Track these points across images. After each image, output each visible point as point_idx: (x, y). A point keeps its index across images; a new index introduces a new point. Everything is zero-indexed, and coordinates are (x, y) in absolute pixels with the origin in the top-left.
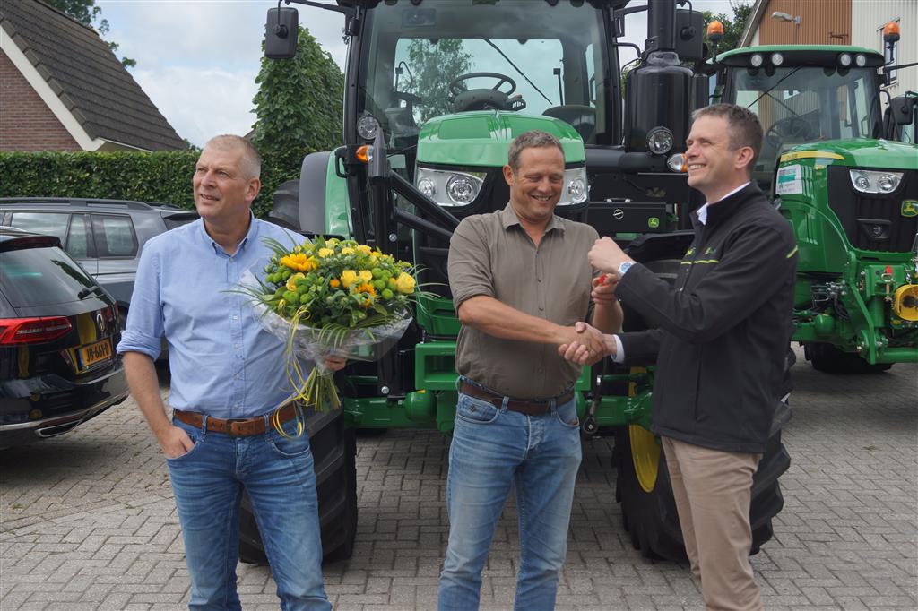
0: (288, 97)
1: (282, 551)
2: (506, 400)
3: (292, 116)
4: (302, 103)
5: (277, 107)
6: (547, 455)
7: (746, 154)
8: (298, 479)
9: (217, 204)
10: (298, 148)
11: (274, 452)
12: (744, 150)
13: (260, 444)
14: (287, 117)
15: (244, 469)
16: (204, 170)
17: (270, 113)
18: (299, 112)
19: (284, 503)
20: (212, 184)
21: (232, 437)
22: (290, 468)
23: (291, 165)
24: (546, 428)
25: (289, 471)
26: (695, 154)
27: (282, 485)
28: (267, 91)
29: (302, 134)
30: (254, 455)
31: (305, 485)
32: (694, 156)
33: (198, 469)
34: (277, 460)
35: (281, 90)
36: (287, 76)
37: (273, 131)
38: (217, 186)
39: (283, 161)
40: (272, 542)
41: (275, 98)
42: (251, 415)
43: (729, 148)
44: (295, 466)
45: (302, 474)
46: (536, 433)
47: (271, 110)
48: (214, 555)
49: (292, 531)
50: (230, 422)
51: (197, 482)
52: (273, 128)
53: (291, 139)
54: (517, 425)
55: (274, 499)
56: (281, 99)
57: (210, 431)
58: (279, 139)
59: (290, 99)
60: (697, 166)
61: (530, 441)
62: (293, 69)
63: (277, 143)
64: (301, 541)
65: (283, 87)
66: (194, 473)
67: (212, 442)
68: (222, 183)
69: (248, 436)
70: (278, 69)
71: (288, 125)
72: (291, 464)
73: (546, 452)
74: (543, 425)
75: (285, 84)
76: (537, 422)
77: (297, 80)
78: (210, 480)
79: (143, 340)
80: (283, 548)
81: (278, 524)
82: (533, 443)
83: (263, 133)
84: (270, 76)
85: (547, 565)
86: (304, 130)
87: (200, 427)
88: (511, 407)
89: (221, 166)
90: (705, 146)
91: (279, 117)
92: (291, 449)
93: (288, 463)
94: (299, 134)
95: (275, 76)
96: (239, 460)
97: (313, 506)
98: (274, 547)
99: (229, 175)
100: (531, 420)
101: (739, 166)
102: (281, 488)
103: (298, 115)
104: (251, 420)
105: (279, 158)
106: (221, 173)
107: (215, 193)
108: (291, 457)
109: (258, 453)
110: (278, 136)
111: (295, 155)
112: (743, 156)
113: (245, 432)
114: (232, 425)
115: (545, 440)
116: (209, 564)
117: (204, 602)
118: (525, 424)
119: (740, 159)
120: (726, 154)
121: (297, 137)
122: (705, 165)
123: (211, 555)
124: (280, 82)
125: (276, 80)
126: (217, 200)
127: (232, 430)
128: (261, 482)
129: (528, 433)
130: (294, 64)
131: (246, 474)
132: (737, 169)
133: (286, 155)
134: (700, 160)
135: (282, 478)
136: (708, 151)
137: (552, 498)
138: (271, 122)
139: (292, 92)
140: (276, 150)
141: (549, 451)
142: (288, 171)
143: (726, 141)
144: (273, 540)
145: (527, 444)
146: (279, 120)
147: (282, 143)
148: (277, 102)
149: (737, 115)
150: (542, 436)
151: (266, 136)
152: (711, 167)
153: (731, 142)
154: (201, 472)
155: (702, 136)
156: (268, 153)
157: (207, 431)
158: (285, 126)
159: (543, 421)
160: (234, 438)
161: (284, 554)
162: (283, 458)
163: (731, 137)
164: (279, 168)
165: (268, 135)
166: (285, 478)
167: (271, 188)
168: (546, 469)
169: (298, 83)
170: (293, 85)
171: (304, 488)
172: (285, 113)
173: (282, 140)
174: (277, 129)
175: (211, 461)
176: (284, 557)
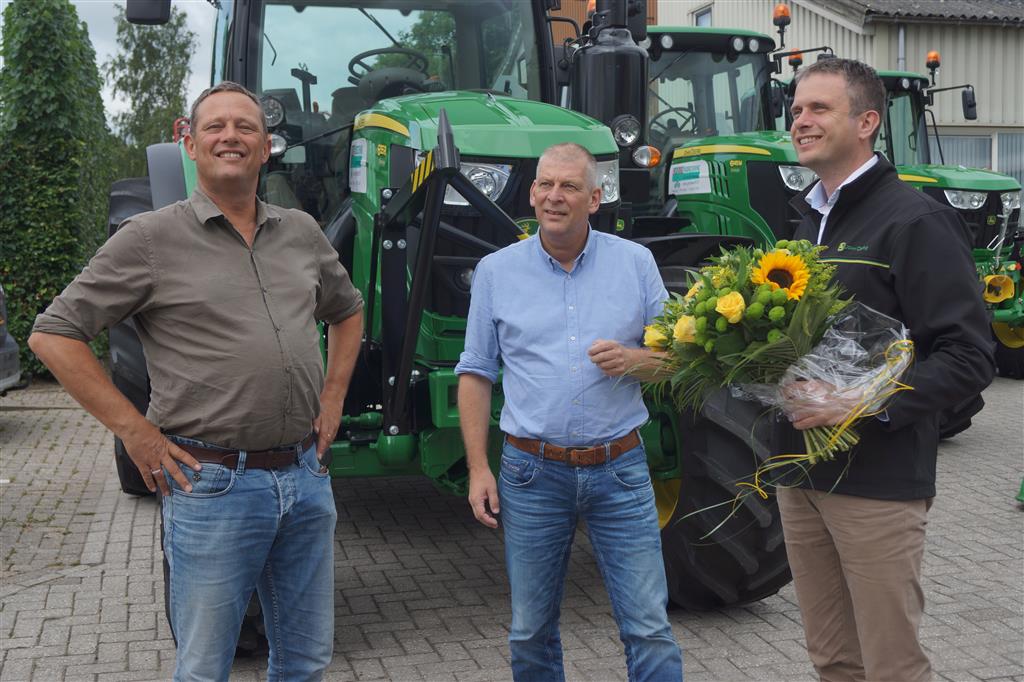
0: (47, 75)
1: (624, 589)
2: (243, 456)
3: (53, 100)
4: (66, 84)
5: (33, 88)
6: (304, 518)
7: (870, 119)
8: (642, 513)
9: (565, 218)
10: (62, 140)
11: (616, 483)
12: (868, 115)
13: (601, 474)
14: (46, 101)
15: (586, 500)
16: (549, 184)
17: (24, 96)
18: (62, 95)
19: (628, 538)
20: (561, 199)
21: (571, 466)
22: (633, 500)
23: (53, 162)
24: (297, 483)
25: (632, 504)
26: (806, 124)
27: (625, 519)
28: (20, 68)
29: (66, 123)
30: (594, 485)
31: (649, 519)
32: (806, 127)
33: (538, 498)
34: (620, 491)
35: (37, 67)
36: (44, 49)
37: (29, 119)
38: (565, 201)
39: (42, 156)
40: (613, 580)
41: (29, 77)
42: (591, 443)
43: (851, 113)
44: (638, 499)
45: (644, 507)
46: (288, 491)
47: (26, 93)
48: (544, 590)
49: (636, 568)
50: (569, 450)
51: (537, 512)
52: (27, 115)
53: (52, 130)
54: (261, 486)
55: (617, 534)
56: (38, 78)
57: (548, 459)
58: (37, 129)
59: (49, 79)
60: (810, 140)
61: (282, 504)
62: (53, 40)
63: (33, 134)
64: (645, 579)
65: (39, 64)
66: (534, 501)
67: (551, 470)
68: (571, 197)
69: (588, 466)
70: (33, 39)
71: (48, 111)
72: (634, 497)
73: (303, 514)
74: (293, 480)
75: (42, 59)
76: (285, 477)
77: (58, 55)
78: (549, 510)
79: (478, 362)
80: (626, 587)
81: (620, 560)
82: (286, 506)
83: (15, 120)
84: (21, 49)
85: (313, 664)
86: (69, 118)
87: (536, 455)
88: (250, 464)
89: (568, 179)
90: (820, 113)
91: (37, 101)
92: (635, 480)
93: (631, 495)
94: (63, 123)
95: (28, 49)
96: (579, 491)
97: (656, 542)
98: (616, 586)
99: (576, 188)
100: (278, 476)
101: (863, 136)
102: (624, 522)
103: (61, 99)
104: (591, 448)
105: (36, 152)
106: (569, 186)
107: (563, 208)
108: (633, 489)
109: (599, 484)
110: (34, 125)
111: (59, 149)
112: (867, 122)
113: (585, 461)
114: (572, 453)
115: (298, 500)
116: (539, 598)
117: (527, 637)
118: (272, 483)
119: (864, 127)
120: (847, 122)
121: (61, 126)
122: (819, 137)
123: (541, 589)
124: (34, 57)
125: (30, 54)
126: (565, 214)
127: (572, 459)
128: (604, 515)
129: (278, 494)
130: (55, 34)
131: (587, 506)
132: (860, 139)
133: (46, 149)
134: (815, 131)
135: (624, 512)
136: (826, 119)
137: (314, 576)
138: (25, 107)
139: (52, 69)
140: (32, 143)
141: (305, 513)
142: (48, 169)
143: (845, 106)
144: (615, 578)
145: (279, 509)
146: (36, 105)
147: (39, 135)
148: (32, 82)
149: (855, 70)
150: (295, 493)
151: (19, 125)
152: (830, 139)
153: (851, 105)
154: (541, 502)
155: (815, 100)
156: (22, 146)
157: (544, 458)
158: (44, 113)
159: (292, 475)
160: (574, 467)
161: (628, 593)
162: (626, 489)
163: (851, 99)
164: (37, 165)
165: (21, 124)
166: (628, 511)
167: (28, 190)
168: (303, 539)
169: (60, 58)
170: (53, 61)
171: (647, 522)
172: (44, 96)
173: (41, 130)
174: (32, 116)
175: (552, 490)
176: (627, 596)
